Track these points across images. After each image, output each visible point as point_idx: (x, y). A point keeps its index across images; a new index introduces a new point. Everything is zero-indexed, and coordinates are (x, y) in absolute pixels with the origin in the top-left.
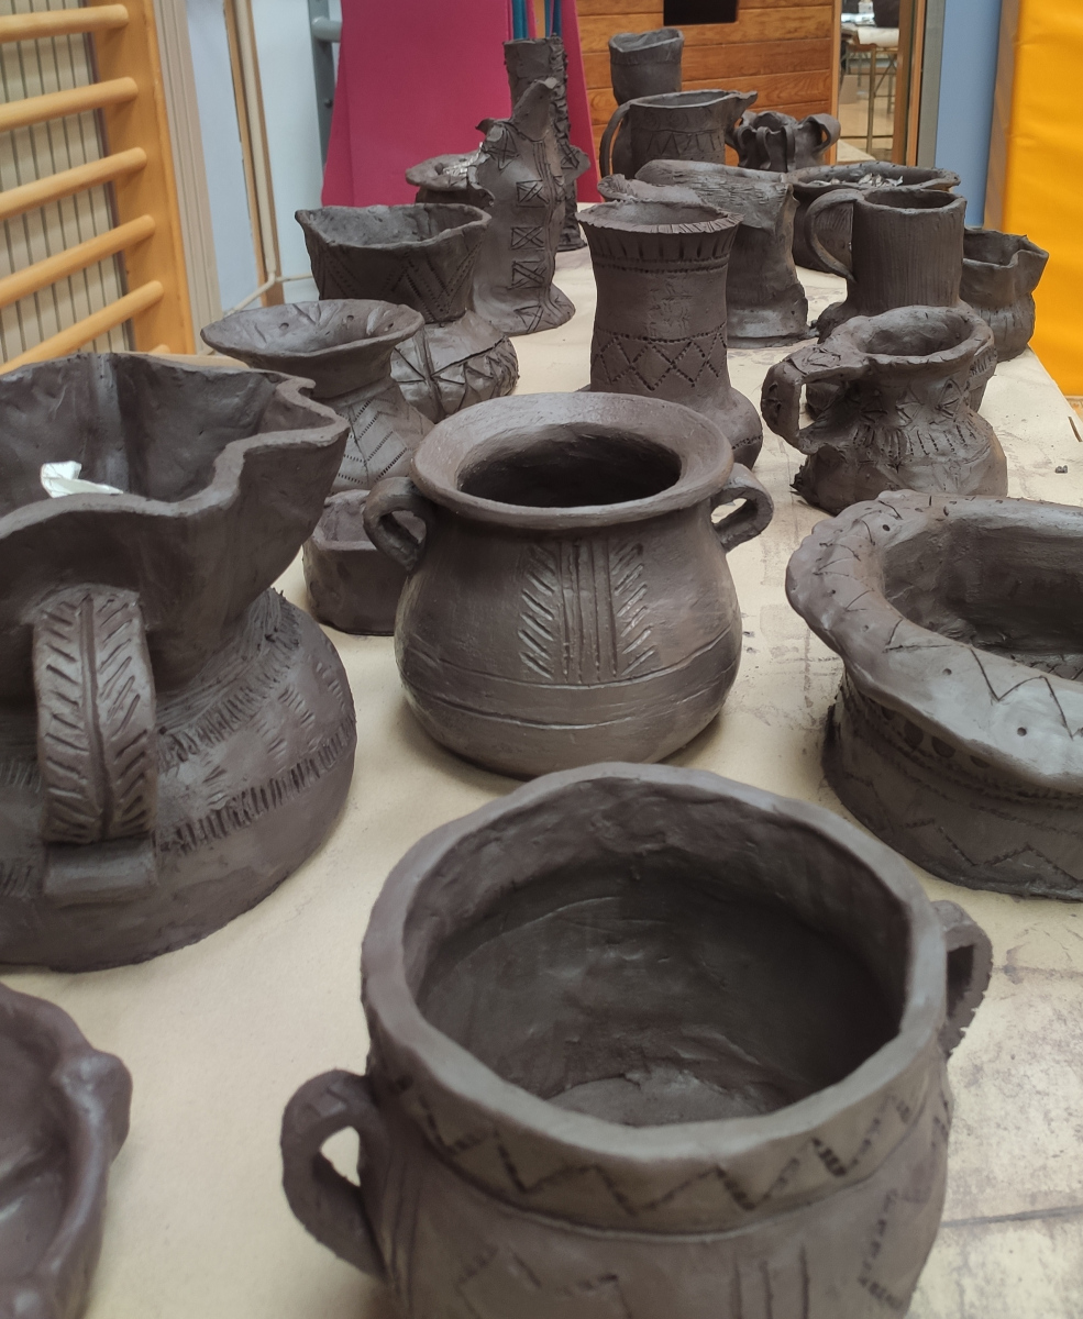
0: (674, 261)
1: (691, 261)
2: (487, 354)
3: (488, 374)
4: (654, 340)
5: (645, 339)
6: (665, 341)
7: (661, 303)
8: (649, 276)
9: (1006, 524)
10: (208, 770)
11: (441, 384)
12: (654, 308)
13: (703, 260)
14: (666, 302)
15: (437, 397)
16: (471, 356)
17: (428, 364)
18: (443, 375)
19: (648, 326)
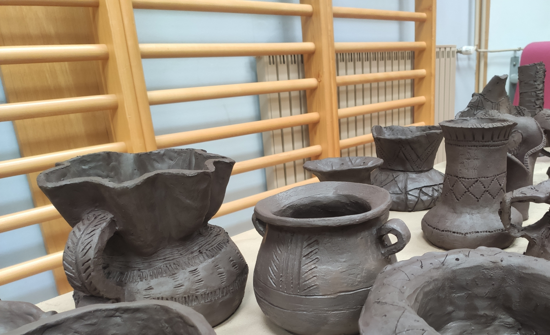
0: (470, 141)
1: (479, 141)
2: (433, 187)
3: (430, 195)
4: (460, 178)
5: (457, 177)
6: (465, 179)
7: (465, 161)
8: (460, 148)
9: (533, 272)
10: (147, 286)
11: (409, 196)
12: (461, 163)
13: (486, 142)
14: (467, 160)
15: (406, 201)
16: (425, 187)
17: (406, 188)
18: (410, 193)
19: (458, 171)
